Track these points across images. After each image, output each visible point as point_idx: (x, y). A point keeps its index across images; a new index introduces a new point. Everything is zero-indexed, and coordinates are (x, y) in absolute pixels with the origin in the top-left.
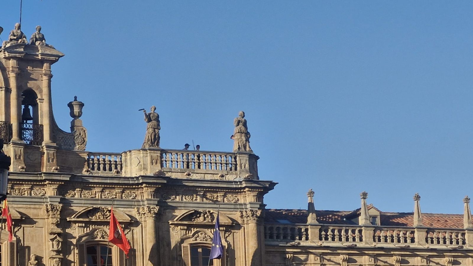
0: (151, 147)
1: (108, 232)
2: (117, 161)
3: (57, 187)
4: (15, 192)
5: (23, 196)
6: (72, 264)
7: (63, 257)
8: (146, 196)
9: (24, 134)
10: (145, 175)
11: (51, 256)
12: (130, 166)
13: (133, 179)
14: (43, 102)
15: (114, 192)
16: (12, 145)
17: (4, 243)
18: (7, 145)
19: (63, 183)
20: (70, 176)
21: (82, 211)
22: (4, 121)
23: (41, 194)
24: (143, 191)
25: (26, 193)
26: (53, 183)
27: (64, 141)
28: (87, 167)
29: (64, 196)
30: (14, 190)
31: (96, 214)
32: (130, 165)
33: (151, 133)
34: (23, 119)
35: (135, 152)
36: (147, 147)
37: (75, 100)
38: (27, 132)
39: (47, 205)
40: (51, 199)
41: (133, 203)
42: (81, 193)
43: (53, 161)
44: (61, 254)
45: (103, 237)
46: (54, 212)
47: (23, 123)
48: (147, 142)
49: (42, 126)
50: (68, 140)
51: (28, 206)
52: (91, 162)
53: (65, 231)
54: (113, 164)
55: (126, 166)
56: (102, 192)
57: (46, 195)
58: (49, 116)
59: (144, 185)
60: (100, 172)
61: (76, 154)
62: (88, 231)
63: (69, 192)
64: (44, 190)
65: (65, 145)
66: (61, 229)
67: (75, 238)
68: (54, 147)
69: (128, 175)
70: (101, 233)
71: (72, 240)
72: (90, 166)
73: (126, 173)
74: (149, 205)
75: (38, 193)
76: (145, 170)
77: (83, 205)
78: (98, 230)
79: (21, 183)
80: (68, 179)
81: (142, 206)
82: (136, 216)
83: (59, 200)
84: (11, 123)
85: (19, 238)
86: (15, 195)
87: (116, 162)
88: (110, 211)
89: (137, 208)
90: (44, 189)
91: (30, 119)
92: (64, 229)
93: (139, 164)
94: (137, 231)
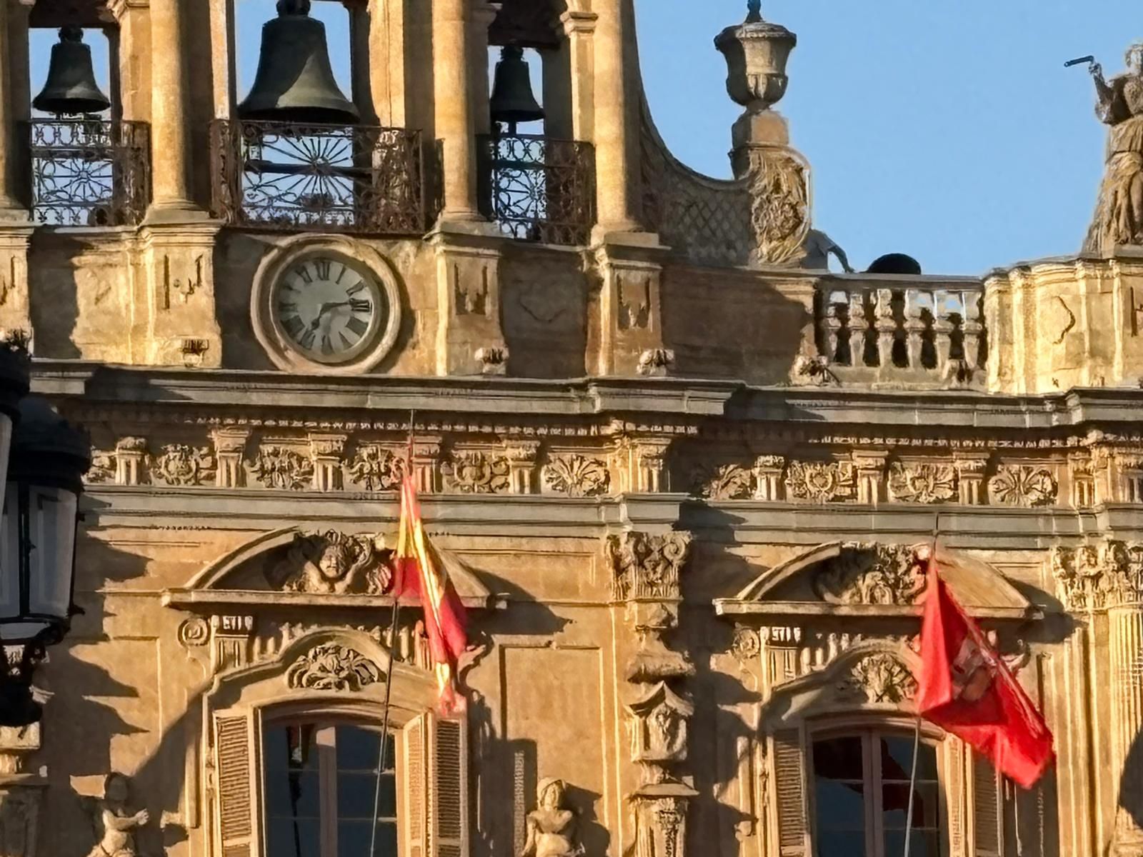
0: (1127, 247)
1: (917, 665)
2: (964, 316)
3: (662, 449)
4: (460, 470)
5: (500, 493)
6: (743, 827)
7: (696, 793)
8: (1102, 493)
9: (499, 190)
10: (1097, 384)
11: (637, 789)
12: (1022, 344)
13: (1039, 408)
14: (591, 31)
15: (947, 469)
16: (441, 248)
17: (408, 726)
18: (419, 248)
19: (693, 430)
20: (729, 395)
21: (786, 566)
22: (402, 124)
23: (587, 485)
24: (1090, 465)
25: (513, 478)
26: (643, 428)
27: (700, 222)
28: (815, 349)
29: (699, 493)
30: (456, 467)
31: (855, 580)
32: (1026, 336)
33: (1126, 180)
34: (497, 115)
35: (1050, 273)
36: (1108, 248)
37: (754, 16)
38: (513, 178)
39: (615, 541)
40: (634, 506)
41: (1040, 525)
42: (784, 475)
43: (642, 319)
44: (689, 780)
45: (890, 691)
46: (650, 570)
47: (497, 136)
48: (1110, 223)
49: (588, 148)
50: (719, 215)
51: (525, 544)
52: (835, 323)
53: (702, 666)
54: (942, 332)
55: (1006, 341)
56: (885, 469)
57: (611, 488)
58: (621, 99)
59: (1093, 436)
60: (877, 371)
61: (760, 286)
62: (820, 666)
63: (722, 471)
64: (600, 464)
65: (703, 241)
66: (686, 653)
67: (753, 697)
68: (650, 254)
69: (1017, 388)
70: (884, 674)
71: (739, 709)
72: (830, 345)
73: (1008, 377)
74: (1120, 536)
75: (569, 481)
76: (1100, 360)
77: (791, 538)
78: (865, 660)
79: (487, 429)
80: (718, 409)
81: (1086, 541)
82: (1054, 588)
83: (673, 513)
84: (438, 136)
85: (482, 699)
86: (458, 491)
87: (955, 318)
88: (924, 566)
89: (1060, 549)
90: (601, 458)
91: (532, 115)
92: (699, 655)
93: (1067, 330)
94: (1063, 660)
